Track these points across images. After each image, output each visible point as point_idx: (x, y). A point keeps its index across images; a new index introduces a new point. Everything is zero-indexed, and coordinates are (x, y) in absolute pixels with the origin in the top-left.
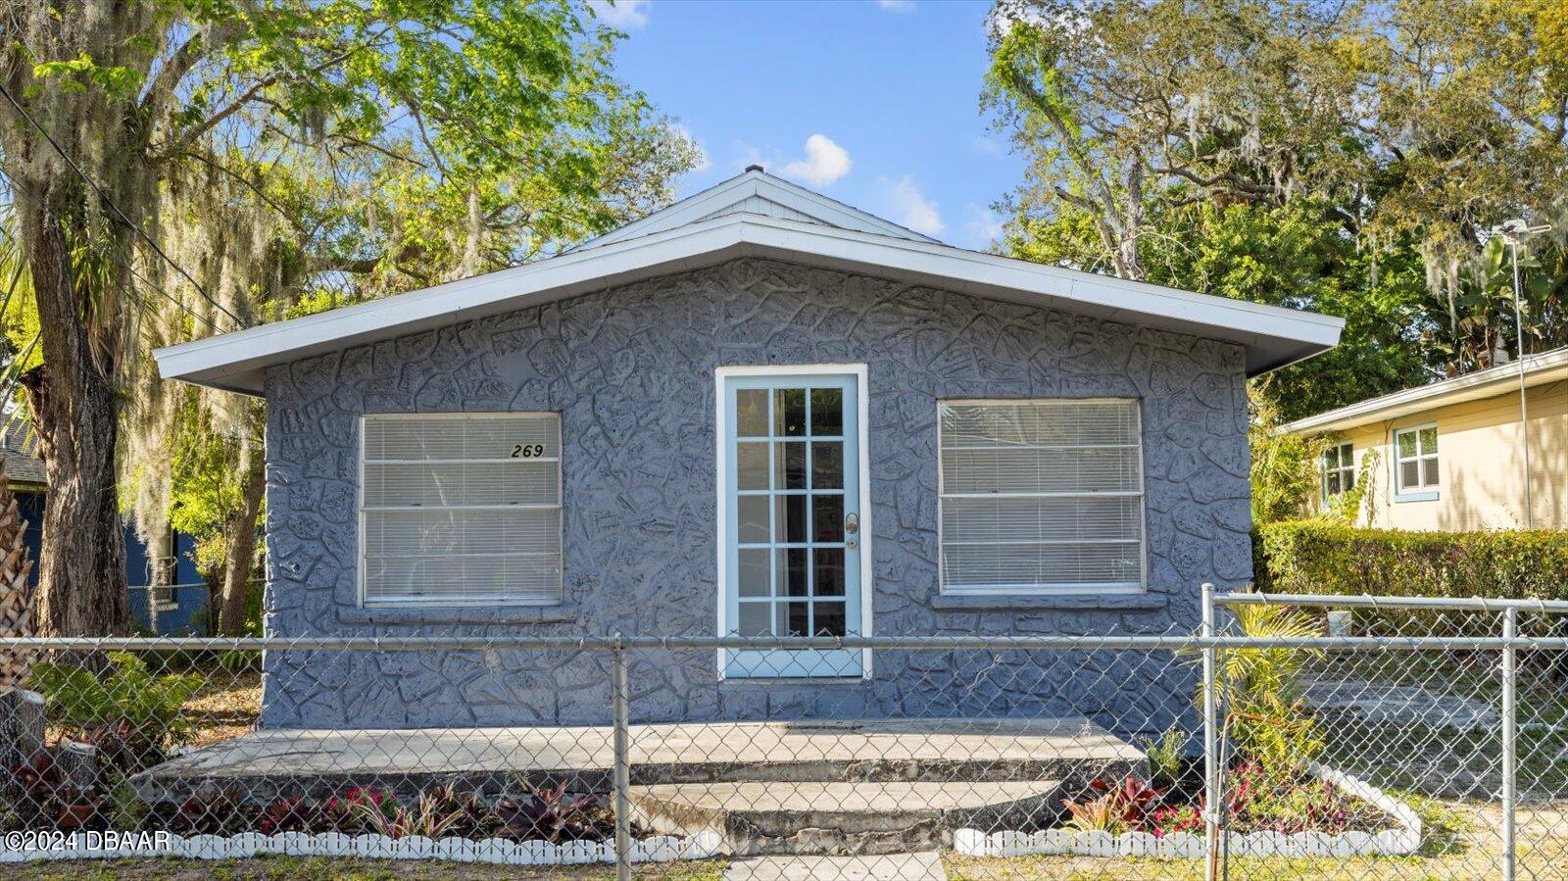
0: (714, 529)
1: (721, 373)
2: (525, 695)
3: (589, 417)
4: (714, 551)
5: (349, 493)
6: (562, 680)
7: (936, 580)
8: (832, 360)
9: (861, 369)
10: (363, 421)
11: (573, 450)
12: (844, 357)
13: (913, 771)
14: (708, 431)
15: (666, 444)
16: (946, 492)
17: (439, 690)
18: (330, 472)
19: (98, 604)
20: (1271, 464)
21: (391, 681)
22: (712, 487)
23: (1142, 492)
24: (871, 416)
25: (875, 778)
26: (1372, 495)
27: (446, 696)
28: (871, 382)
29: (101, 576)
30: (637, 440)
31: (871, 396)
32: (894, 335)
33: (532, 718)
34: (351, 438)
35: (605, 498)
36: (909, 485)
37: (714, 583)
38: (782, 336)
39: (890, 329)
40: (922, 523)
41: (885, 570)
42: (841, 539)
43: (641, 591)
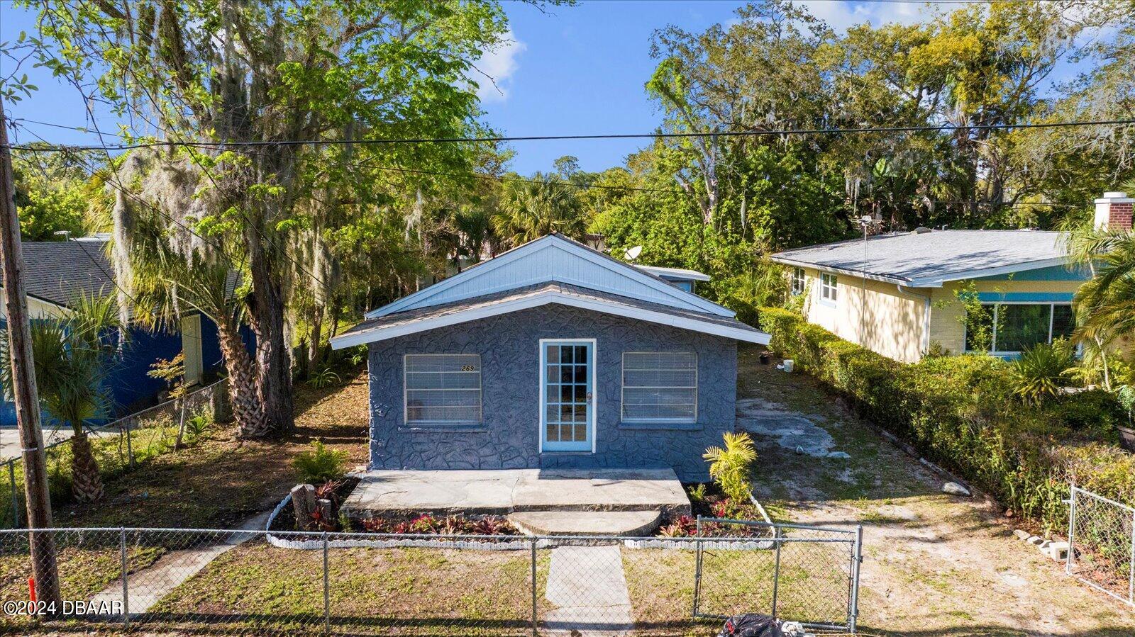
0: (538, 399)
1: (541, 341)
2: (469, 458)
3: (492, 357)
4: (538, 407)
5: (401, 383)
6: (482, 453)
7: (620, 418)
8: (583, 337)
9: (594, 340)
10: (405, 357)
11: (486, 370)
12: (588, 336)
13: (611, 508)
14: (536, 363)
15: (521, 368)
16: (625, 385)
17: (436, 457)
18: (393, 377)
19: (281, 391)
20: (768, 278)
21: (418, 454)
22: (538, 384)
23: (696, 387)
24: (598, 359)
25: (598, 510)
26: (810, 296)
27: (439, 458)
28: (598, 346)
29: (281, 379)
30: (510, 366)
31: (598, 351)
32: (607, 328)
33: (471, 467)
34: (401, 363)
35: (498, 386)
36: (611, 385)
37: (538, 419)
38: (565, 328)
39: (605, 326)
40: (615, 398)
41: (601, 415)
42: (585, 402)
43: (511, 421)
